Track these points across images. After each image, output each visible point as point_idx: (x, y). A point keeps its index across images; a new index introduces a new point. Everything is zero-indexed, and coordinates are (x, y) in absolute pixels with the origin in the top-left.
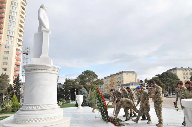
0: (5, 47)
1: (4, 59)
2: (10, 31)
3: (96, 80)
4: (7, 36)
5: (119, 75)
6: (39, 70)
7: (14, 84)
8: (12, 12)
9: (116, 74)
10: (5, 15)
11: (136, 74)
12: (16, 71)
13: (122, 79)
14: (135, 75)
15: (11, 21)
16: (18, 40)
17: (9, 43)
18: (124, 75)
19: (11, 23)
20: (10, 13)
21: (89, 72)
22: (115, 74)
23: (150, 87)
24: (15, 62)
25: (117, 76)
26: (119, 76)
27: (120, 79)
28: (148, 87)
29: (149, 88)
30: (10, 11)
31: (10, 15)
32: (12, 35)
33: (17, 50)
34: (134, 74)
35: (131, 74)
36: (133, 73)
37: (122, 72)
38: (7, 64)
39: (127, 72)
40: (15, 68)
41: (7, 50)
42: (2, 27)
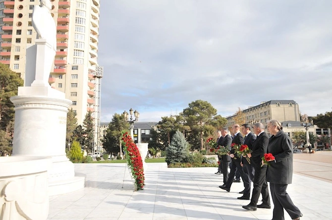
0: (73, 69)
1: (72, 86)
2: (78, 43)
3: (213, 117)
4: (75, 50)
5: (263, 108)
6: (27, 104)
7: (85, 125)
8: (79, 12)
9: (259, 106)
10: (70, 18)
11: (297, 106)
12: (90, 104)
13: (268, 116)
14: (295, 107)
15: (78, 26)
16: (90, 56)
17: (78, 61)
18: (273, 107)
19: (79, 30)
20: (76, 13)
21: (200, 104)
22: (256, 107)
23: (324, 130)
24: (88, 91)
25: (260, 109)
26: (264, 110)
27: (265, 114)
28: (320, 130)
29: (322, 131)
30: (77, 10)
31: (77, 16)
32: (80, 49)
33: (90, 72)
34: (293, 105)
35: (287, 106)
36: (292, 103)
37: (269, 102)
38: (76, 94)
39: (279, 103)
40: (88, 100)
41: (75, 72)
42: (67, 37)
